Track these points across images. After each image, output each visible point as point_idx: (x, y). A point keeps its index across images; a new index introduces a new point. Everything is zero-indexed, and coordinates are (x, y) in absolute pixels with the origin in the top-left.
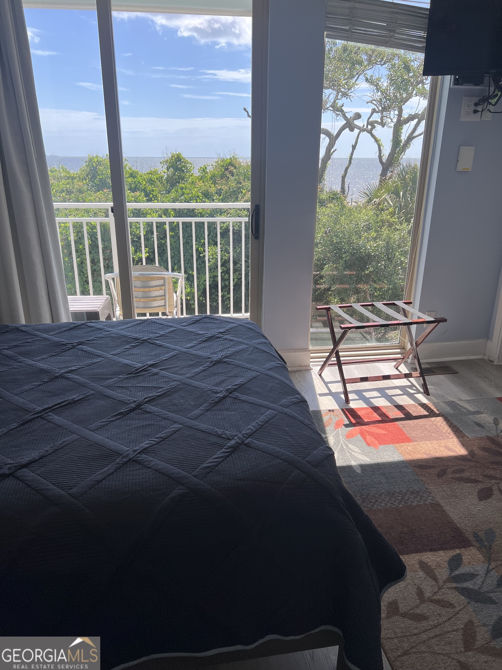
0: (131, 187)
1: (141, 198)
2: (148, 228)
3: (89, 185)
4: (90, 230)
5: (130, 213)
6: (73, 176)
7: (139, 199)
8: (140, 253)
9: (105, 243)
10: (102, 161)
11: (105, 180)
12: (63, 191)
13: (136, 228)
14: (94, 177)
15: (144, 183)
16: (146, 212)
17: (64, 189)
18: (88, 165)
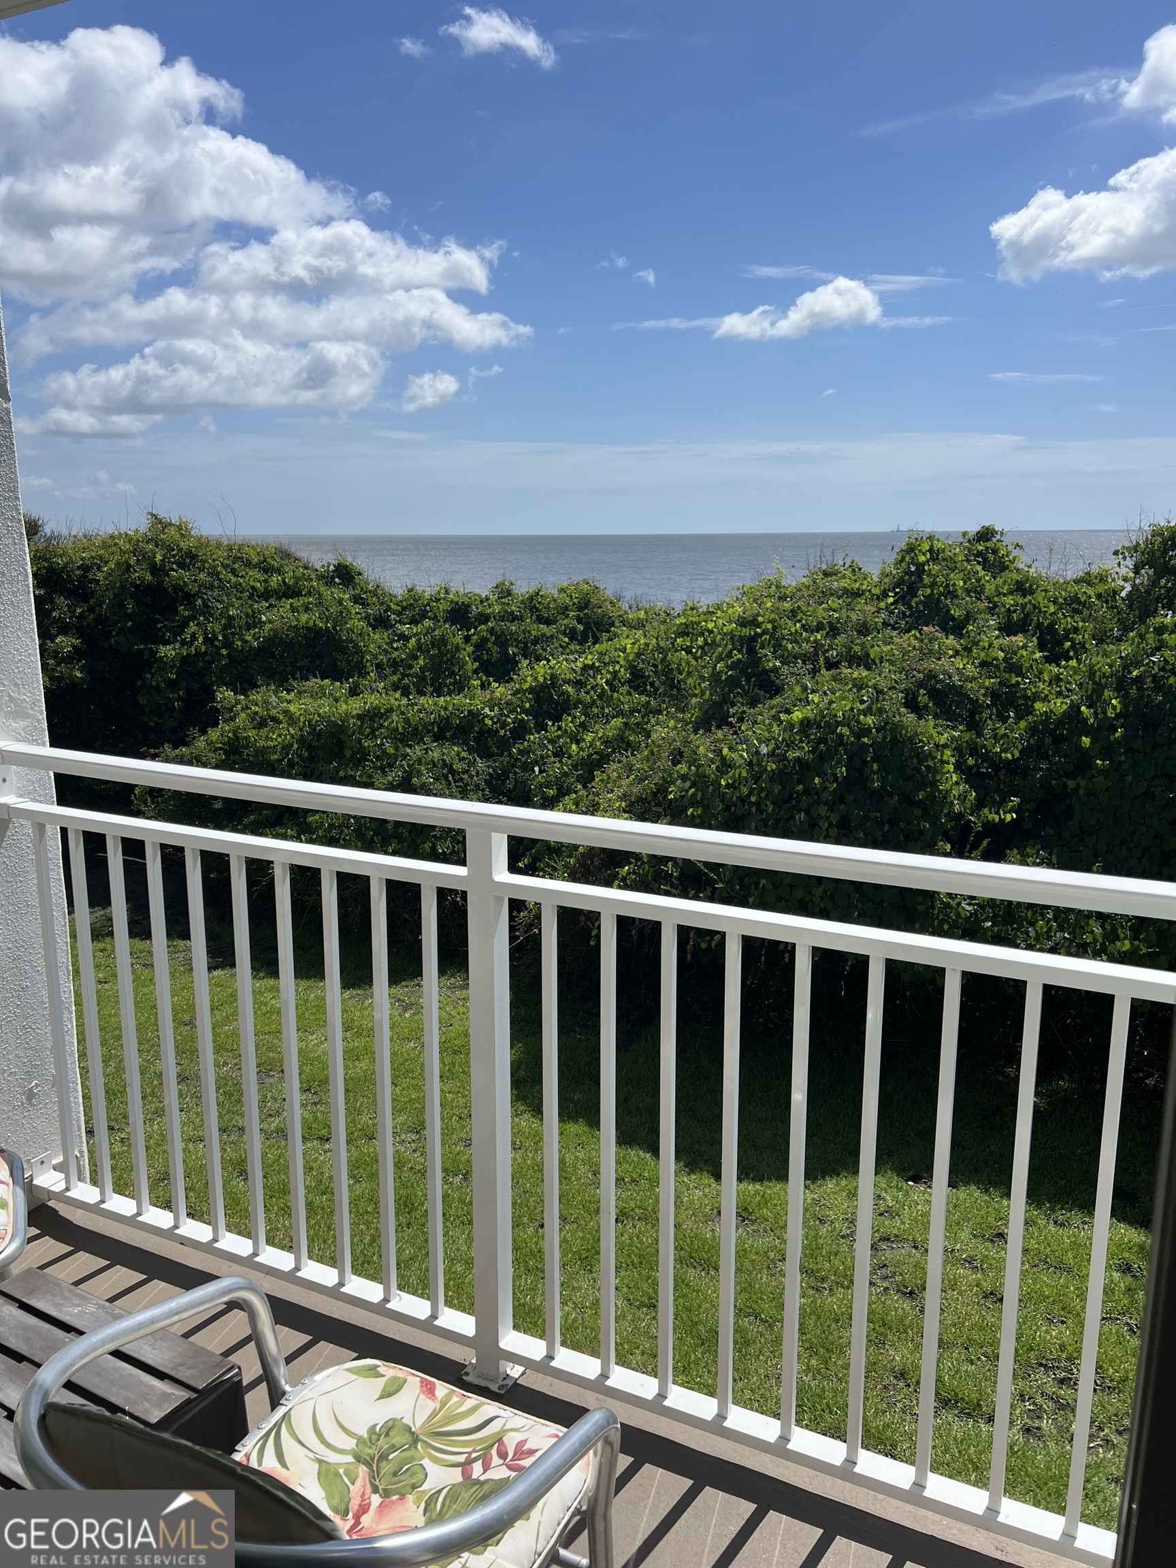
0: (1009, 620)
1: (1024, 653)
2: (1032, 741)
3: (893, 613)
4: (852, 739)
5: (984, 695)
6: (858, 589)
7: (1019, 655)
8: (990, 810)
9: (887, 775)
10: (943, 551)
11: (938, 599)
12: (819, 627)
13: (995, 736)
14: (912, 590)
15: (1052, 609)
16: (1034, 694)
17: (825, 622)
18: (903, 559)
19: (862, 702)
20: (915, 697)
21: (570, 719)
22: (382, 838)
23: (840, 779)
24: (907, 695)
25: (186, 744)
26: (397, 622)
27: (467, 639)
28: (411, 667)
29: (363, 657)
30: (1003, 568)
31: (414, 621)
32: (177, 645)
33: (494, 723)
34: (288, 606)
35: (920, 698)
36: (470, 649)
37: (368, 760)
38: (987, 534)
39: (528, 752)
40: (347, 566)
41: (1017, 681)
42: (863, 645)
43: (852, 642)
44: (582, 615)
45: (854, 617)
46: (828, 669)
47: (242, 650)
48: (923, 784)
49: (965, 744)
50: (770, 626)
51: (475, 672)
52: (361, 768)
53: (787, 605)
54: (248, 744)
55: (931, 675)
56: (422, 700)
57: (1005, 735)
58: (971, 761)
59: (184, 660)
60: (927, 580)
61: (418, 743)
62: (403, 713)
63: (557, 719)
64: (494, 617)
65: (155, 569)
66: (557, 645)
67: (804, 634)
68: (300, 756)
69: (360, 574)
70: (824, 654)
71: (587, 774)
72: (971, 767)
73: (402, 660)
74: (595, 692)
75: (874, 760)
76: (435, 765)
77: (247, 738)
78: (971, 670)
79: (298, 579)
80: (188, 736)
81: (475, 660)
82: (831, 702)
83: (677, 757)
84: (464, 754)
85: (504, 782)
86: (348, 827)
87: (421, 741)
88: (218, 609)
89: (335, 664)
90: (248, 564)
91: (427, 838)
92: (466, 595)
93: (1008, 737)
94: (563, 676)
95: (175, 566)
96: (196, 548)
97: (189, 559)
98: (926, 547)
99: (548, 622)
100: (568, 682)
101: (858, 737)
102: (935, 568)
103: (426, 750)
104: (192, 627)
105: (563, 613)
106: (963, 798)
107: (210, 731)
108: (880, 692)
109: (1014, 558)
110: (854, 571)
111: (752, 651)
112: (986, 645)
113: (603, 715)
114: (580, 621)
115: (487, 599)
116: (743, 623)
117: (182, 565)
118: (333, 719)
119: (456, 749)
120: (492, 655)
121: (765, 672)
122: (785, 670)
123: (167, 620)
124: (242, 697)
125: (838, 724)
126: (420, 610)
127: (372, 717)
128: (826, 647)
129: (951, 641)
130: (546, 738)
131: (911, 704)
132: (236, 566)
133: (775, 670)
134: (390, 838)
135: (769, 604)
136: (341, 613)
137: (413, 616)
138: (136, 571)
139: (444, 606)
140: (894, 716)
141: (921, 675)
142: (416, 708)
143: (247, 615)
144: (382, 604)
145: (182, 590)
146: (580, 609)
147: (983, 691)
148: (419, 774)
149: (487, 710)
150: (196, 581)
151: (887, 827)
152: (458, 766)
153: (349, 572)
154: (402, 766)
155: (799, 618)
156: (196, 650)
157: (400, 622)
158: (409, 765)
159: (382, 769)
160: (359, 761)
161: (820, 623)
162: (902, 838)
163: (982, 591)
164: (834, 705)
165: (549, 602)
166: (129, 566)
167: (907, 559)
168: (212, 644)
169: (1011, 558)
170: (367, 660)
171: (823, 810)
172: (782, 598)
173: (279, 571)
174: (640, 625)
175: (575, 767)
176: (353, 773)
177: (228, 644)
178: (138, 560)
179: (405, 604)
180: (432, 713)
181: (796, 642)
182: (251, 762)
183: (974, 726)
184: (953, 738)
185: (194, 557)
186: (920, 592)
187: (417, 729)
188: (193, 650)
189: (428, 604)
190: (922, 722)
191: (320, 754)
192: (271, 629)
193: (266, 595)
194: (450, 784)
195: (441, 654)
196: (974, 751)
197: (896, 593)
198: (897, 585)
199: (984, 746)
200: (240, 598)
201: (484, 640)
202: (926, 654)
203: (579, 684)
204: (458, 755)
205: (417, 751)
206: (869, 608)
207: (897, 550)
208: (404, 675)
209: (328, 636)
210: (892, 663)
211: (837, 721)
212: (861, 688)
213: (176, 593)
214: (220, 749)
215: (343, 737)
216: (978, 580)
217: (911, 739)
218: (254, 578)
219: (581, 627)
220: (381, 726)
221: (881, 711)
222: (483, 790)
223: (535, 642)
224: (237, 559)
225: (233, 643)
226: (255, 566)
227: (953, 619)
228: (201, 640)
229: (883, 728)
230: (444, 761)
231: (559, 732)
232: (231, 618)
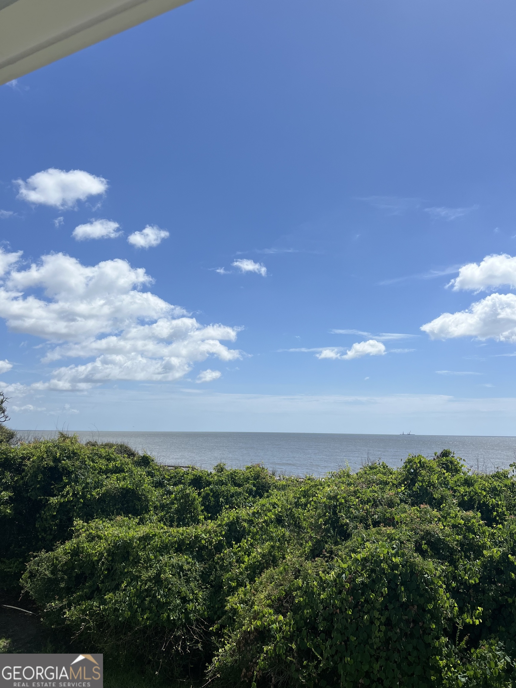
0: (463, 501)
1: (474, 521)
2: (485, 573)
3: (405, 495)
4: (389, 571)
5: (456, 545)
6: (386, 481)
7: (472, 522)
9: (410, 594)
10: (426, 462)
11: (426, 489)
12: (368, 501)
13: (465, 569)
14: (413, 483)
15: (484, 494)
17: (371, 498)
18: (406, 466)
19: (393, 549)
20: (421, 545)
21: (245, 541)
22: (142, 609)
23: (384, 595)
24: (416, 544)
25: (52, 550)
26: (167, 484)
27: (199, 494)
28: (171, 508)
29: (149, 503)
30: (457, 471)
31: (175, 484)
32: (59, 497)
33: (206, 542)
34: (115, 478)
35: (423, 546)
36: (200, 499)
37: (140, 563)
38: (447, 453)
39: (223, 559)
40: (147, 457)
41: (473, 537)
42: (391, 513)
43: (385, 511)
44: (255, 483)
45: (385, 496)
46: (374, 527)
47: (90, 500)
48: (429, 601)
49: (450, 574)
50: (343, 501)
51: (202, 511)
52: (136, 567)
53: (352, 489)
54: (83, 551)
55: (428, 533)
56: (171, 529)
57: (470, 569)
58: (454, 584)
59: (61, 504)
60: (420, 478)
61: (167, 554)
62: (161, 537)
63: (238, 541)
64: (213, 483)
65: (56, 460)
66: (243, 497)
67: (361, 506)
68: (107, 559)
69: (153, 461)
70: (371, 517)
71: (252, 573)
72: (454, 588)
73: (167, 504)
74: (258, 526)
75: (402, 584)
76: (173, 567)
77: (83, 547)
78: (448, 530)
79: (122, 464)
80: (54, 546)
81: (202, 505)
82: (376, 548)
83: (297, 573)
84: (190, 560)
85: (209, 576)
86: (124, 602)
87: (168, 553)
88: (82, 479)
89: (135, 506)
90: (100, 457)
91: (166, 610)
92: (201, 472)
93: (472, 570)
94: (243, 517)
95: (65, 458)
96: (77, 449)
97: (73, 455)
98: (417, 461)
99: (239, 486)
100: (245, 520)
101: (392, 570)
102: (423, 472)
103: (170, 558)
104: (68, 488)
105: (246, 481)
106: (452, 607)
107: (67, 542)
108: (402, 543)
109: (462, 466)
110: (384, 467)
111: (335, 513)
112: (454, 515)
113: (262, 539)
114: (254, 486)
115: (211, 473)
116: (330, 498)
117: (69, 458)
118: (125, 539)
119: (186, 557)
120: (210, 502)
121: (342, 526)
122: (351, 525)
123: (57, 484)
124: (86, 524)
125: (381, 561)
126: (179, 478)
127: (146, 539)
128: (373, 513)
129: (435, 512)
130: (232, 552)
131: (418, 549)
132: (94, 458)
133: (347, 524)
134: (146, 609)
135: (343, 488)
136: (140, 481)
137: (175, 481)
138: (45, 461)
139: (190, 477)
140: (411, 558)
141: (422, 533)
142: (167, 534)
143: (95, 482)
144: (162, 475)
145: (66, 469)
146: (255, 479)
147: (455, 543)
148: (165, 572)
149: (203, 535)
150: (73, 465)
151: (412, 625)
152: (186, 567)
153: (148, 460)
154: (156, 567)
155: (358, 495)
156: (68, 499)
157: (169, 484)
158: (160, 567)
159: (147, 568)
160: (136, 563)
161: (368, 499)
162: (421, 632)
163: (448, 484)
164: (378, 550)
165: (240, 476)
166: (43, 458)
167: (408, 466)
168: (76, 496)
169: (460, 465)
170: (150, 505)
171: (376, 614)
172: (349, 484)
173: (114, 460)
174: (284, 488)
175: (246, 568)
176: (131, 570)
177: (84, 496)
178: (48, 455)
179: (172, 475)
180: (175, 537)
181: (357, 509)
182: (83, 561)
183: (453, 563)
184: (443, 571)
185: (74, 454)
186: (416, 484)
187: (167, 545)
188: (66, 499)
189: (183, 476)
190: (426, 563)
191: (117, 558)
192: (105, 489)
193: (106, 472)
194: (181, 577)
195: (186, 502)
196: (455, 578)
197: (405, 485)
198: (405, 480)
199: (460, 575)
200: (94, 473)
201: (208, 495)
202: (423, 520)
203: (250, 522)
204: (186, 561)
205: (165, 559)
206: (392, 492)
207: (404, 461)
208: (167, 513)
209: (132, 493)
210: (407, 525)
211: (380, 560)
212: (392, 540)
213: (63, 471)
214: (69, 553)
215: (130, 550)
216: (445, 478)
217: (421, 571)
218: (102, 464)
219: (254, 489)
220: (149, 544)
221: (403, 555)
222: (198, 581)
223: (232, 496)
224: (96, 454)
225: (86, 496)
226: (104, 458)
227: (434, 498)
228: (71, 494)
229: (406, 565)
230: (178, 564)
231: (240, 549)
232: (88, 483)
